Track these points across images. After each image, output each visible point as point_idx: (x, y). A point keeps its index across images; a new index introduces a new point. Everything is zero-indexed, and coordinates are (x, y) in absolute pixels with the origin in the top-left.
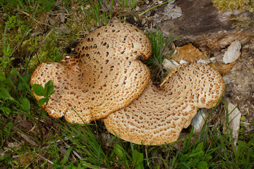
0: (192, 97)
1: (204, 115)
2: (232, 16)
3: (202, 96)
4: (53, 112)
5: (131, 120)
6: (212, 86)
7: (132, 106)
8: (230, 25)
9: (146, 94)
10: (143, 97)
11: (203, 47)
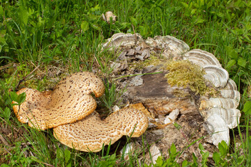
0: (121, 126)
1: (132, 147)
2: (177, 89)
3: (127, 127)
4: (21, 118)
5: (72, 132)
6: (137, 123)
7: (77, 124)
8: (173, 94)
9: (90, 119)
10: (87, 120)
11: (151, 109)
